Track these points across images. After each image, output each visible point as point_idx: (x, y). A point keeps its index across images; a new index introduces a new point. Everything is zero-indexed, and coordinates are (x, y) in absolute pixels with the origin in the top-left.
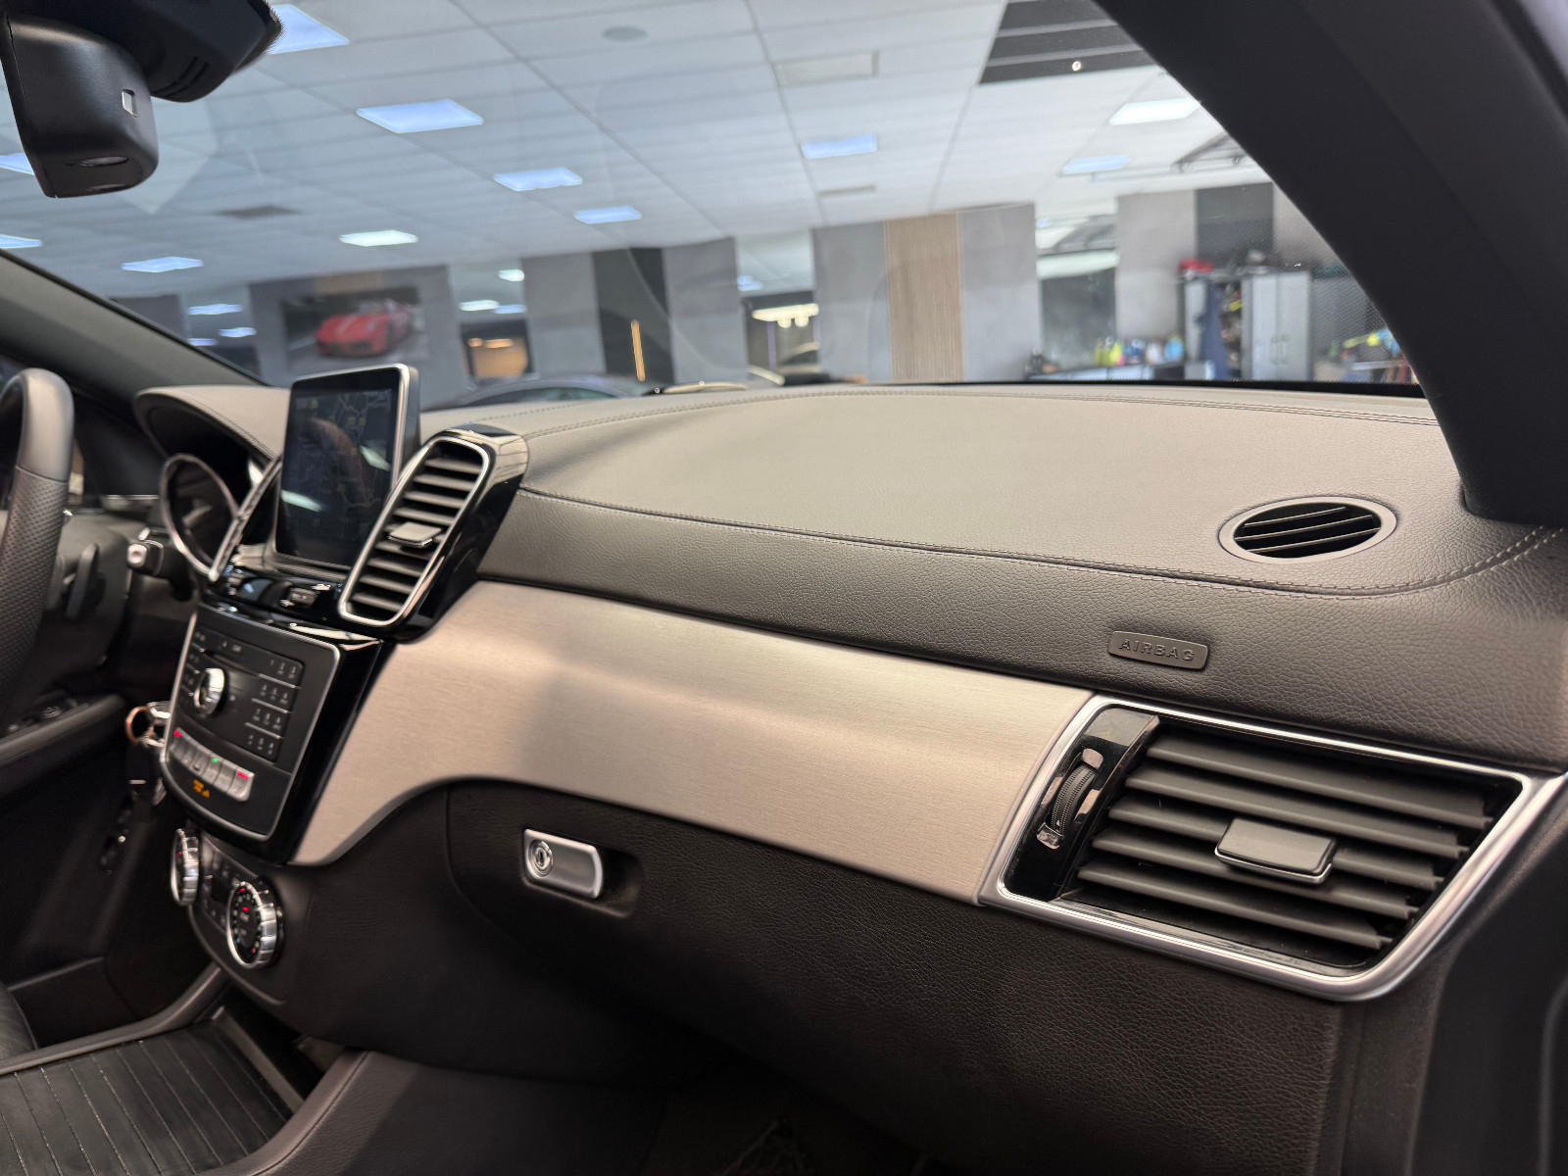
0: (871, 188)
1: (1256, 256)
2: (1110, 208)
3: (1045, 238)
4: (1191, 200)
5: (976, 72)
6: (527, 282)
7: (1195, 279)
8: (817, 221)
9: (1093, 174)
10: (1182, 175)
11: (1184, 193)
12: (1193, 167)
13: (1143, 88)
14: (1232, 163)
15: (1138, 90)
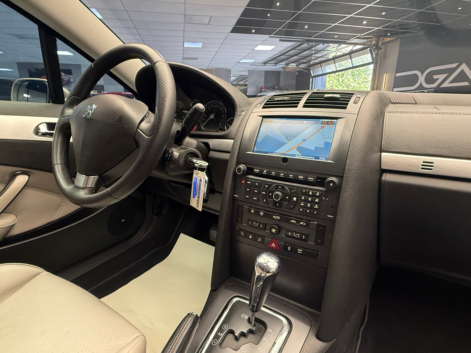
0: (197, 59)
5: (231, 28)
9: (246, 63)
10: (264, 66)
11: (262, 71)
12: (267, 64)
13: (265, 40)
14: (275, 65)
15: (264, 41)
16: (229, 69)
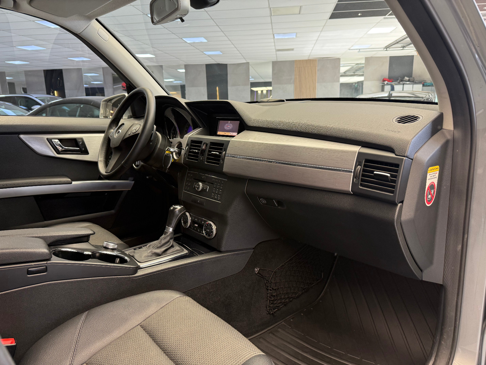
0: (293, 50)
1: (407, 78)
2: (363, 62)
3: (343, 70)
4: (388, 59)
5: (329, 15)
6: (186, 73)
7: (387, 84)
8: (275, 60)
9: (360, 49)
10: (386, 51)
11: (386, 57)
12: (390, 49)
13: (379, 22)
14: (402, 48)
15: (377, 23)
16: (338, 58)
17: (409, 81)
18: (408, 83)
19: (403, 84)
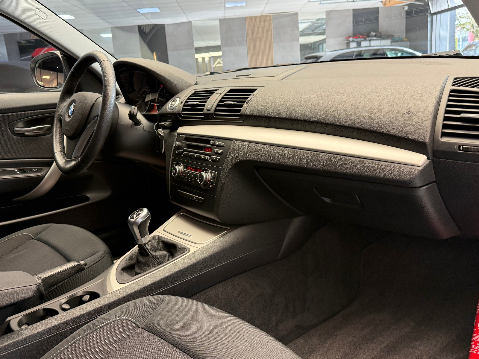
1: (373, 34)
2: (324, 16)
3: (302, 26)
4: (352, 13)
6: (113, 37)
7: (353, 41)
8: (223, 17)
10: (350, 3)
11: (349, 10)
16: (295, 12)
17: (375, 36)
18: (375, 38)
19: (370, 40)
